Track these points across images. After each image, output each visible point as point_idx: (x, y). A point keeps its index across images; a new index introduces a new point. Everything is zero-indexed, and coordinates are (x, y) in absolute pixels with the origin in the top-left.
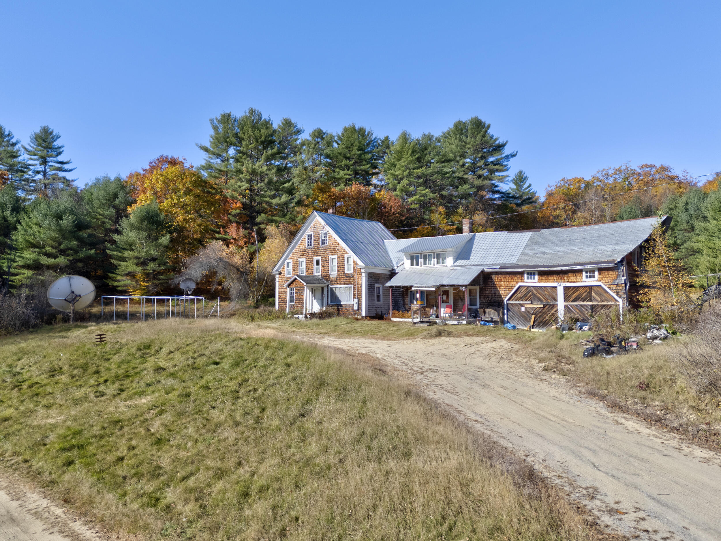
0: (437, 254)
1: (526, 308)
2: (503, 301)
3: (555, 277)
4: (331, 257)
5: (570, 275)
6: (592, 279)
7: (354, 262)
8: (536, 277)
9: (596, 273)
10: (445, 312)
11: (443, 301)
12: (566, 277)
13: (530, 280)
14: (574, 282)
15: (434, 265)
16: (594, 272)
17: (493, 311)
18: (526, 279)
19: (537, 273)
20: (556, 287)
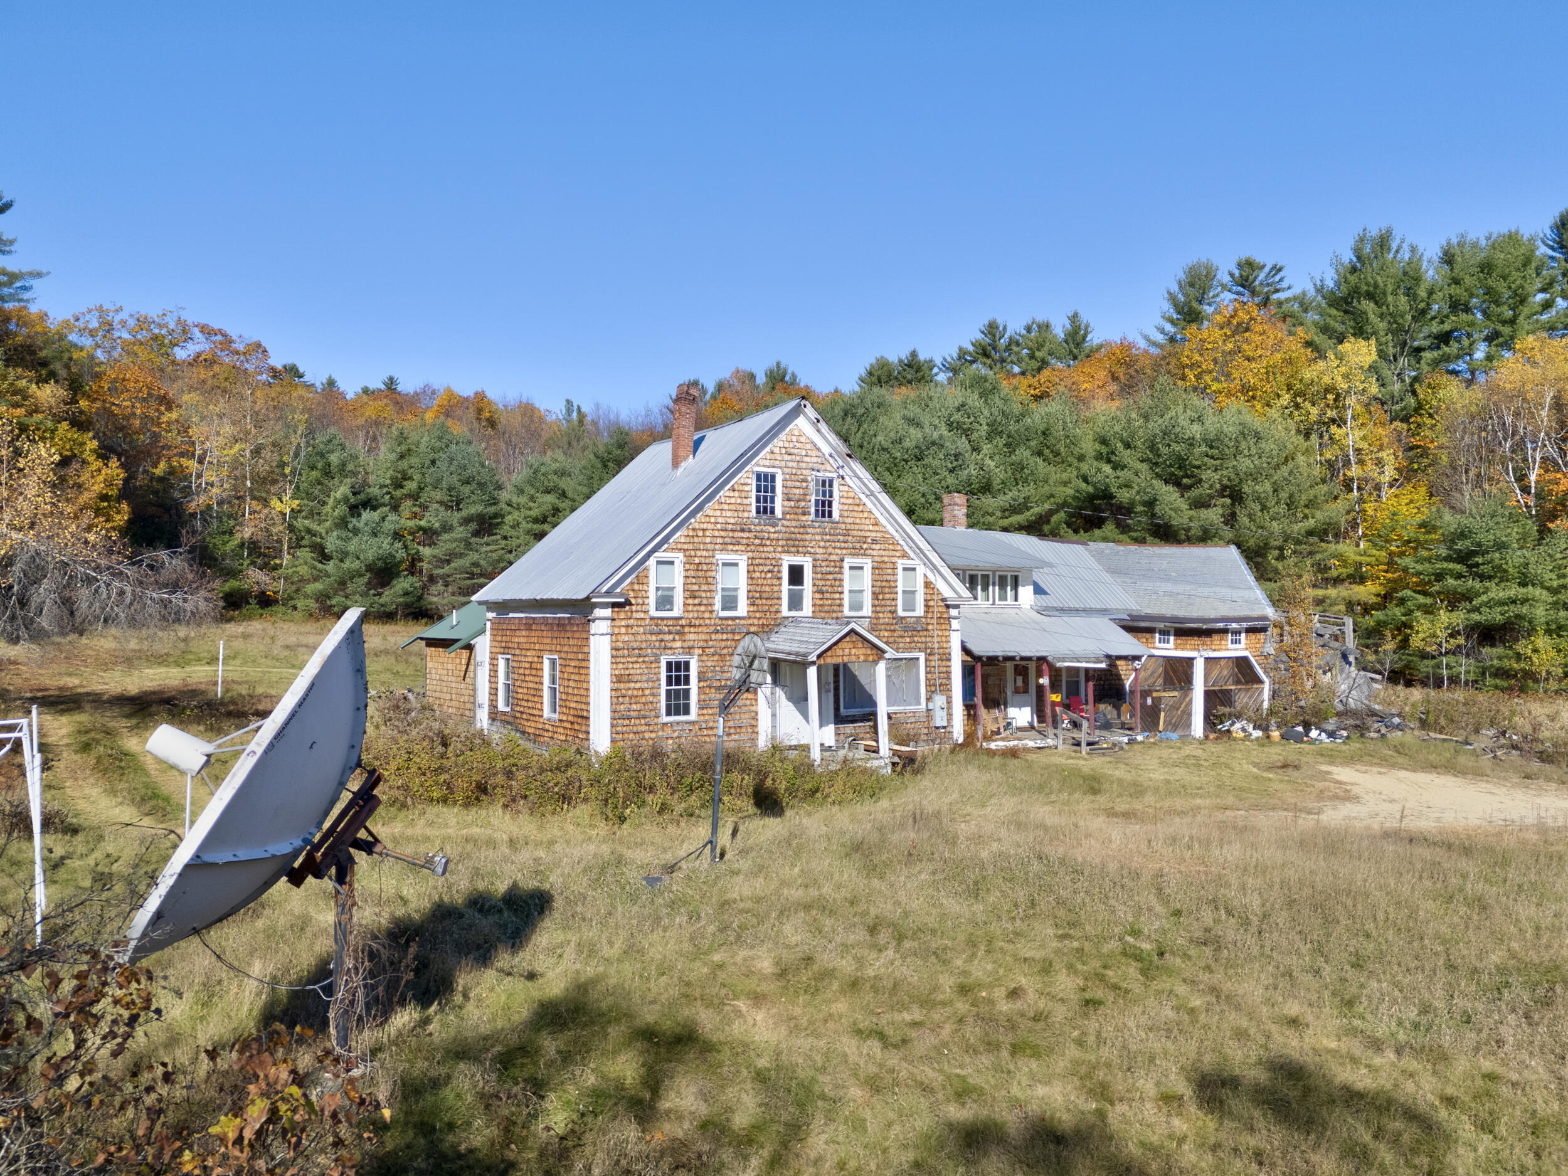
0: (1000, 577)
1: (1153, 699)
2: (1123, 686)
3: (1195, 641)
4: (848, 561)
5: (1216, 637)
6: (1238, 646)
7: (928, 584)
8: (1172, 638)
9: (1243, 635)
10: (1021, 715)
11: (1017, 691)
12: (1208, 640)
13: (1162, 645)
14: (1219, 650)
15: (994, 604)
16: (1240, 633)
17: (1109, 708)
18: (1157, 644)
19: (1172, 632)
20: (1192, 659)
